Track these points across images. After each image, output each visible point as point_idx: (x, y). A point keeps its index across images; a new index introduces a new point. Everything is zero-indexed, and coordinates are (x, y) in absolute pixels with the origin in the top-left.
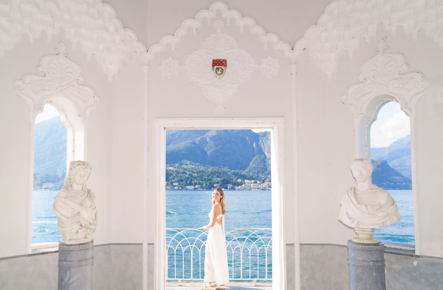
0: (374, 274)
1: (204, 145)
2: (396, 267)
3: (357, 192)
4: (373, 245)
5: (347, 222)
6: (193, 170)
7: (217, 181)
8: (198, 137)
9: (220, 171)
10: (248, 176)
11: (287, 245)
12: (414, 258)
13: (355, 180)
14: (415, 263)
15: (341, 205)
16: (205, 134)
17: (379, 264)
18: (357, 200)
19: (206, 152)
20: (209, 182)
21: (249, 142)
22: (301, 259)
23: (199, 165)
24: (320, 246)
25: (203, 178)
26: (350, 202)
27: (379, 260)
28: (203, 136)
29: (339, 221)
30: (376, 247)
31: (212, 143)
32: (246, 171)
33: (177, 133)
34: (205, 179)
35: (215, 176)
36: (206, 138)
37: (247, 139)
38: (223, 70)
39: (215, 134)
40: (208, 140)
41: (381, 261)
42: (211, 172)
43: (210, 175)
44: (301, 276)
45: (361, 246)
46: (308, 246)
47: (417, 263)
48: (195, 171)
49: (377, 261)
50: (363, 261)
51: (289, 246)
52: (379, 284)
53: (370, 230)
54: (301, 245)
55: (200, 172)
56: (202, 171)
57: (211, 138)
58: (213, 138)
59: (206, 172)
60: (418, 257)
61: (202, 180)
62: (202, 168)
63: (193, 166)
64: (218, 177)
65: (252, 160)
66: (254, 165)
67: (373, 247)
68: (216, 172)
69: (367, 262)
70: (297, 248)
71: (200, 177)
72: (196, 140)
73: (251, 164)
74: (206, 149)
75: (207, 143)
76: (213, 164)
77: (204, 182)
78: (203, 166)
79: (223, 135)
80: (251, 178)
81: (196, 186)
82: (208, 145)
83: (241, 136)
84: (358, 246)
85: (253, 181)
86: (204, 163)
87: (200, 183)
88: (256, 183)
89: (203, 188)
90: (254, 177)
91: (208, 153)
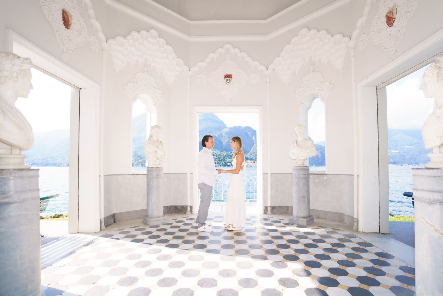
0: (304, 181)
1: (221, 138)
2: (317, 181)
3: (298, 142)
4: (304, 167)
5: (293, 157)
6: (213, 154)
7: (229, 161)
8: (217, 132)
9: (231, 155)
10: (250, 158)
11: (264, 174)
12: (325, 175)
13: (297, 136)
14: (325, 178)
15: (290, 150)
16: (221, 130)
17: (307, 176)
18: (297, 145)
19: (221, 143)
20: (224, 162)
21: (250, 135)
22: (271, 181)
23: (218, 151)
24: (281, 174)
25: (221, 159)
26: (294, 147)
27: (306, 174)
28: (220, 132)
29: (289, 157)
30: (305, 168)
31: (226, 136)
32: (248, 154)
33: (203, 130)
34: (222, 160)
35: (228, 158)
36: (222, 133)
37: (249, 134)
38: (230, 80)
39: (228, 130)
40: (223, 134)
41: (307, 175)
42: (226, 155)
43: (225, 157)
44: (271, 190)
45: (298, 168)
46: (275, 174)
47: (326, 178)
48: (215, 154)
49: (306, 175)
50: (299, 175)
51: (265, 174)
52: (306, 186)
53: (303, 160)
54: (271, 173)
55: (218, 155)
56: (220, 155)
57: (225, 133)
58: (227, 133)
59: (223, 155)
60: (327, 174)
61: (220, 161)
62: (220, 153)
63: (214, 152)
64: (230, 158)
65: (252, 148)
66: (253, 151)
67: (304, 168)
68: (229, 156)
69: (300, 175)
70: (269, 175)
71: (218, 159)
72: (216, 134)
73: (252, 150)
74: (222, 140)
75: (223, 136)
76: (227, 151)
77: (221, 162)
78: (220, 151)
79: (233, 131)
80: (251, 159)
81: (216, 164)
82: (224, 138)
83: (245, 132)
84: (297, 168)
85: (253, 161)
86: (221, 149)
87: (218, 162)
88: (255, 162)
89: (220, 166)
90: (253, 159)
91: (223, 143)
